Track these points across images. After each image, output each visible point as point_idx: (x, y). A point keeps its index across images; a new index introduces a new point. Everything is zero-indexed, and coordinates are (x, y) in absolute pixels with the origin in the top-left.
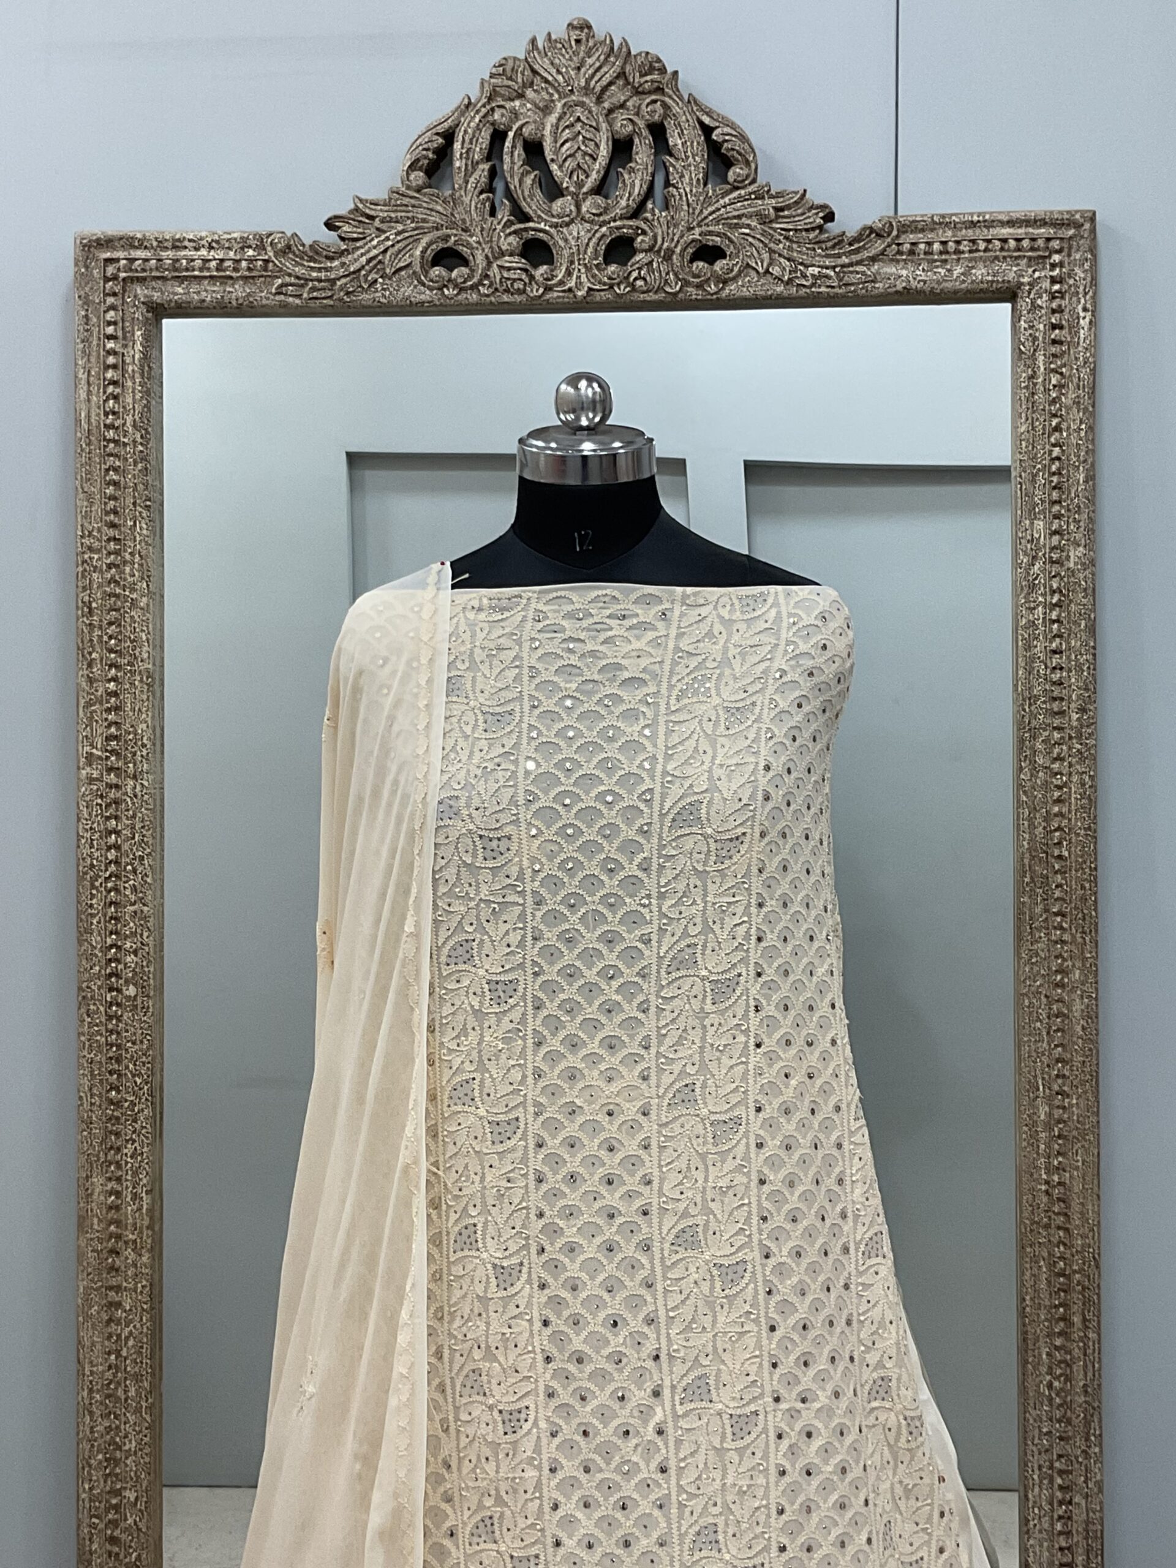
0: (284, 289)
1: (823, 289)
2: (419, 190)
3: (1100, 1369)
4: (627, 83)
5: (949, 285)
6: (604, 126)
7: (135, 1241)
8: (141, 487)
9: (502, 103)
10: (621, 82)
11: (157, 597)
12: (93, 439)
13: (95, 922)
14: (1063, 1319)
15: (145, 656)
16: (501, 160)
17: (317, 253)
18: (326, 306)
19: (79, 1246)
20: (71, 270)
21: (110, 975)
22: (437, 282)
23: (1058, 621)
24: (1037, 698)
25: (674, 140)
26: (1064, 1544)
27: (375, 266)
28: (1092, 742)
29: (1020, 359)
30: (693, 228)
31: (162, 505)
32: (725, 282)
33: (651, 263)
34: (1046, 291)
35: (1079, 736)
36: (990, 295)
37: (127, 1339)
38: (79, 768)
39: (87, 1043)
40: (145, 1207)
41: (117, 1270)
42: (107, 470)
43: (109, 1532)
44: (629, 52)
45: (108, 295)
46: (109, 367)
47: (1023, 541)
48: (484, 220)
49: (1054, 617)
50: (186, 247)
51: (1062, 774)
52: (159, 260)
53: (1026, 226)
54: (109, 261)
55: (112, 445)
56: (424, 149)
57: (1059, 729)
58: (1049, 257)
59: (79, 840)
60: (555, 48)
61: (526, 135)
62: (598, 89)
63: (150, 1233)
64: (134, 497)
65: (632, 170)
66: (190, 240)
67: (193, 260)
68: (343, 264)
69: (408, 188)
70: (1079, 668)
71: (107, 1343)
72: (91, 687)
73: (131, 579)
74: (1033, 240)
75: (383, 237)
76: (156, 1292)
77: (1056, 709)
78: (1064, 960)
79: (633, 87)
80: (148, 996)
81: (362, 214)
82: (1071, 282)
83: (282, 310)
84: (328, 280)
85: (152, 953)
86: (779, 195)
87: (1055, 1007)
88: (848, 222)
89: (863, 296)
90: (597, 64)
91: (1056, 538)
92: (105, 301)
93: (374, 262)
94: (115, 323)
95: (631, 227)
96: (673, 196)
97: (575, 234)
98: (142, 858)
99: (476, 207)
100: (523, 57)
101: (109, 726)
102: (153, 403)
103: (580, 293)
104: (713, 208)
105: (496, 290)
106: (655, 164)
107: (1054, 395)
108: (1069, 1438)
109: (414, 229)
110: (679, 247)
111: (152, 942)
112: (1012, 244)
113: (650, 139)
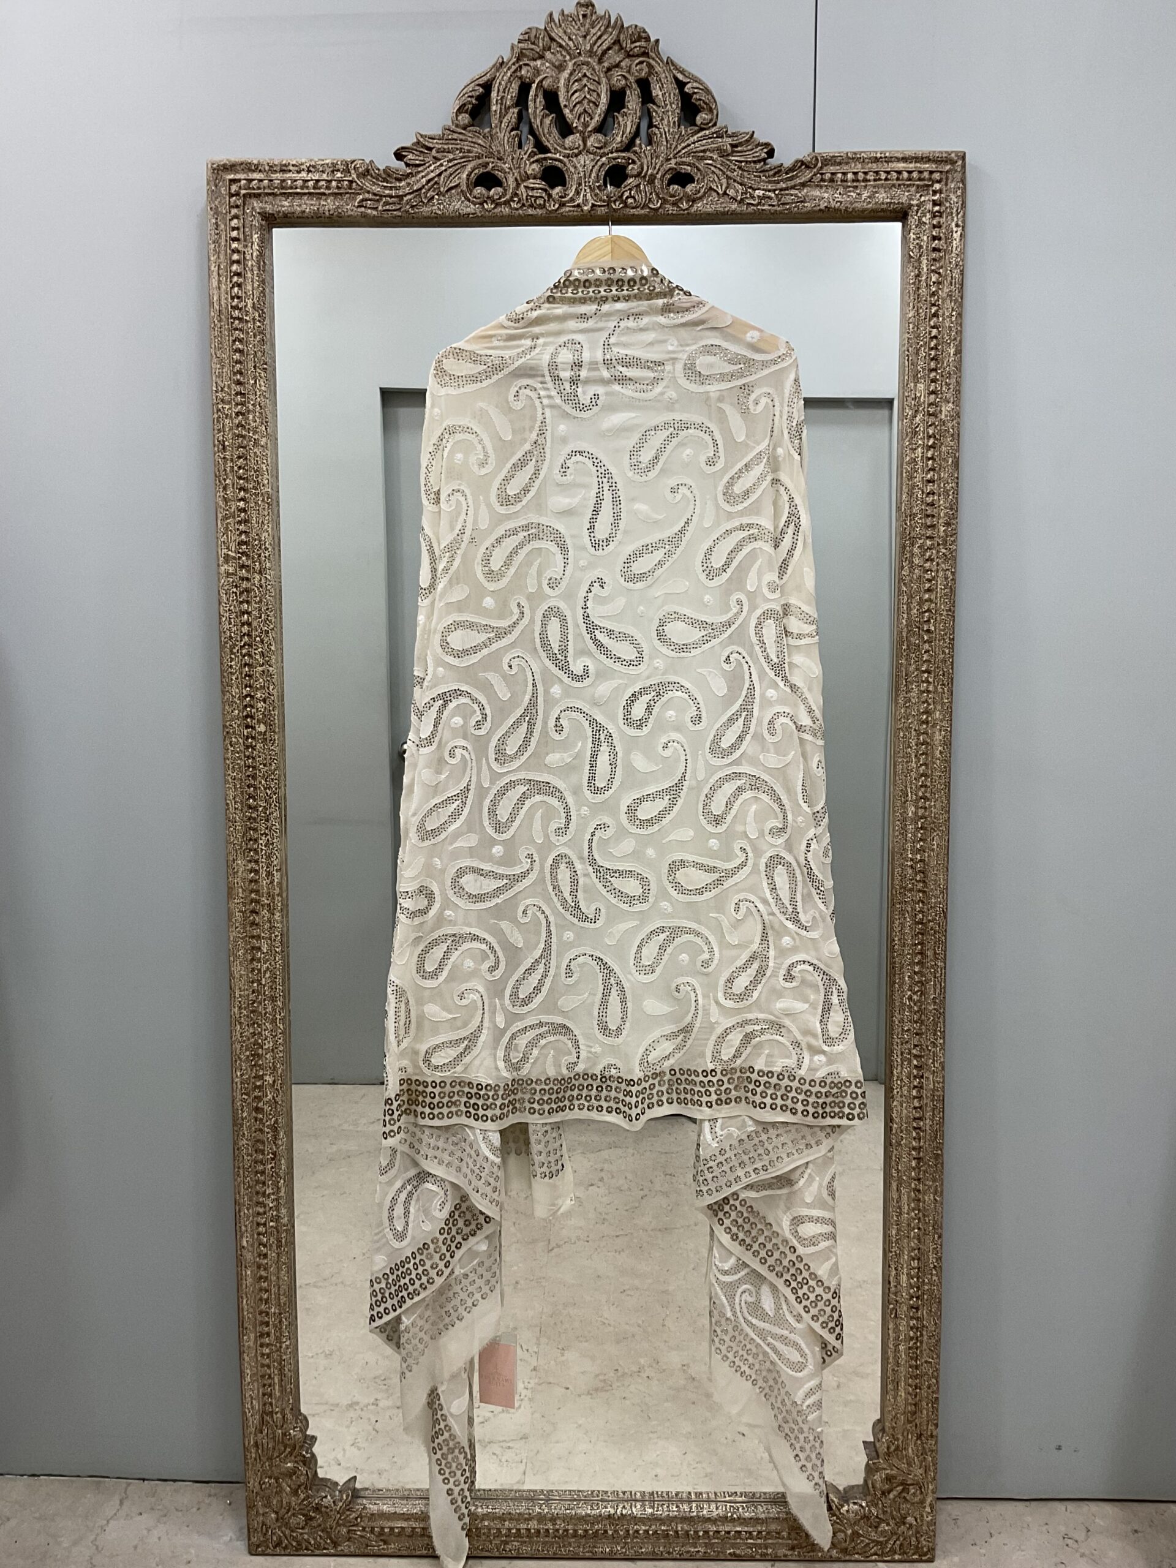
0: (364, 203)
1: (766, 208)
2: (465, 128)
3: (945, 987)
4: (621, 48)
5: (858, 205)
6: (604, 80)
7: (269, 905)
8: (259, 354)
9: (527, 62)
10: (616, 47)
11: (273, 438)
12: (223, 317)
13: (234, 678)
14: (921, 953)
15: (266, 482)
16: (527, 106)
17: (389, 176)
18: (396, 217)
19: (229, 908)
20: (205, 188)
21: (247, 717)
22: (479, 198)
23: (932, 458)
24: (915, 515)
25: (656, 92)
26: (917, 1105)
27: (432, 186)
28: (953, 547)
29: (909, 262)
30: (670, 159)
31: (275, 369)
32: (694, 201)
33: (638, 186)
34: (929, 211)
35: (945, 543)
36: (888, 213)
37: (265, 972)
38: (218, 565)
39: (231, 766)
40: (276, 880)
41: (257, 925)
42: (234, 341)
43: (255, 1105)
44: (623, 25)
45: (233, 207)
46: (234, 262)
47: (909, 399)
48: (515, 153)
49: (929, 455)
50: (290, 171)
51: (931, 571)
52: (271, 180)
53: (916, 162)
54: (233, 181)
55: (237, 322)
56: (469, 97)
57: (931, 538)
58: (932, 185)
59: (220, 619)
60: (568, 20)
61: (546, 86)
62: (599, 52)
63: (280, 899)
64: (255, 362)
65: (625, 114)
66: (293, 165)
67: (296, 181)
68: (409, 184)
69: (457, 126)
71: (250, 975)
72: (226, 505)
73: (253, 424)
74: (920, 172)
75: (438, 164)
76: (285, 940)
77: (929, 524)
78: (929, 704)
79: (626, 51)
80: (274, 732)
81: (422, 146)
82: (948, 205)
83: (363, 220)
84: (397, 196)
85: (276, 701)
86: (734, 135)
87: (921, 738)
88: (785, 157)
89: (796, 213)
90: (599, 33)
91: (933, 397)
92: (230, 212)
93: (432, 183)
94: (238, 229)
95: (624, 158)
96: (655, 134)
97: (582, 163)
98: (267, 632)
99: (508, 142)
100: (543, 28)
101: (240, 535)
102: (267, 290)
103: (585, 208)
104: (686, 144)
105: (523, 205)
106: (642, 109)
107: (934, 289)
108: (922, 1034)
109: (461, 158)
110: (660, 174)
111: (275, 692)
112: (905, 175)
113: (638, 91)
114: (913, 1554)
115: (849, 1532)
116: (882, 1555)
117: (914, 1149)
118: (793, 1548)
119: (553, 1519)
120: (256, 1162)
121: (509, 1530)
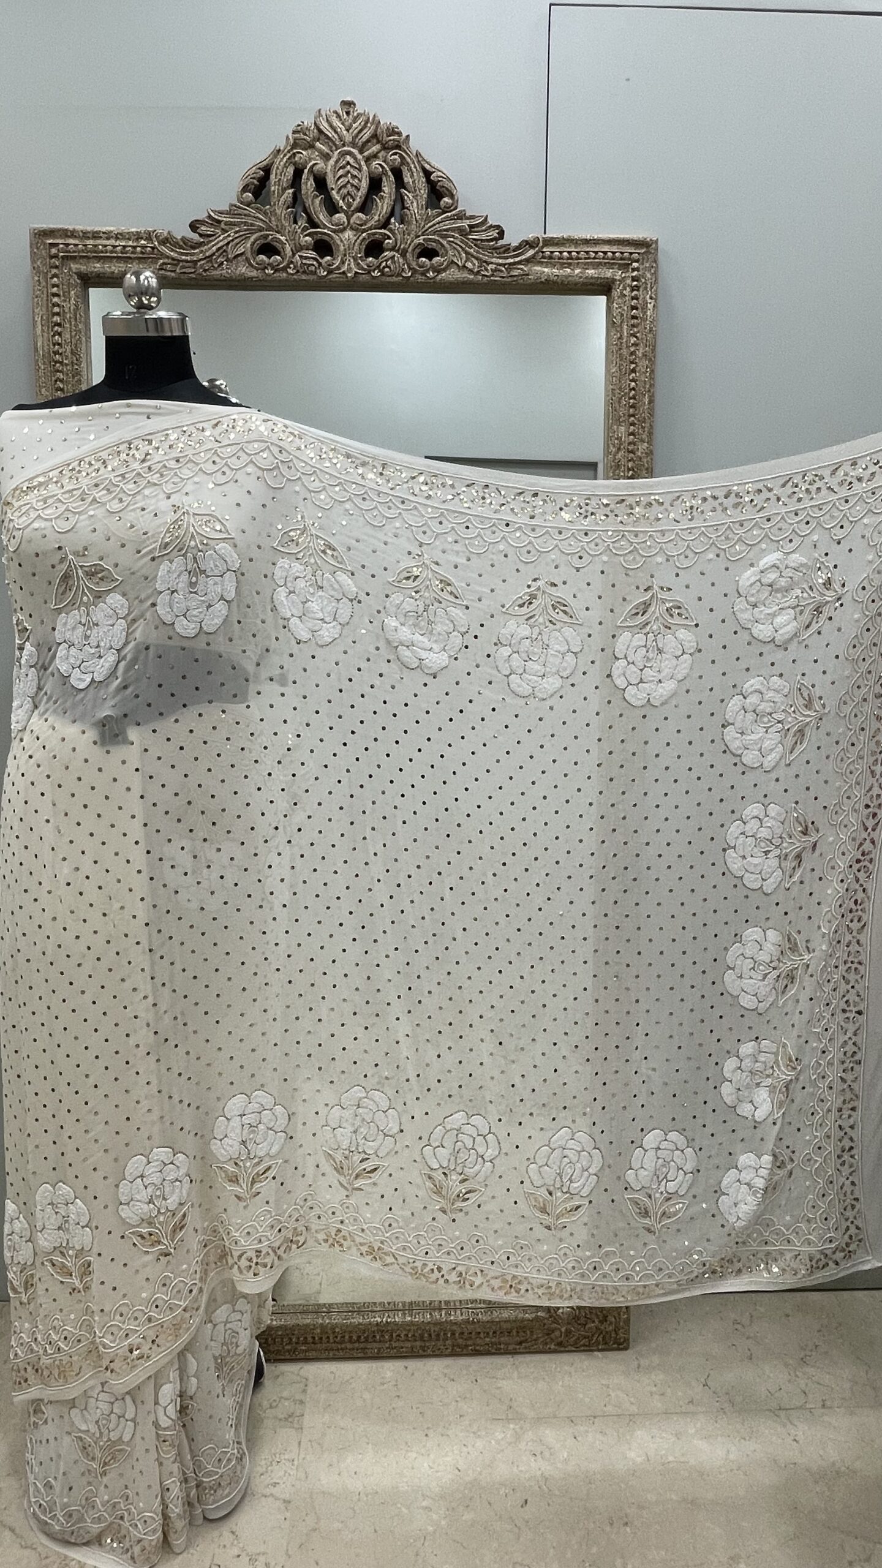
0: (164, 267)
1: (497, 279)
2: (248, 205)
4: (379, 141)
5: (572, 281)
6: (365, 168)
9: (300, 150)
10: (375, 141)
12: (46, 361)
16: (301, 187)
17: (185, 244)
18: (192, 281)
22: (261, 265)
25: (407, 179)
27: (222, 253)
29: (613, 327)
30: (419, 236)
32: (439, 272)
33: (393, 258)
34: (629, 285)
36: (595, 288)
42: (56, 381)
44: (379, 122)
45: (51, 267)
46: (53, 314)
48: (291, 227)
50: (101, 237)
52: (85, 245)
53: (619, 245)
54: (52, 245)
55: (58, 365)
56: (252, 178)
58: (631, 264)
60: (334, 116)
61: (316, 171)
62: (360, 144)
65: (382, 198)
66: (104, 233)
67: (106, 246)
68: (202, 251)
69: (242, 203)
74: (622, 253)
75: (226, 234)
79: (382, 144)
81: (213, 219)
82: (644, 280)
84: (192, 262)
86: (472, 217)
88: (512, 238)
89: (522, 284)
90: (360, 128)
91: (631, 437)
92: (50, 272)
93: (221, 251)
94: (57, 286)
95: (381, 234)
96: (407, 215)
97: (347, 237)
99: (285, 217)
100: (313, 121)
102: (84, 339)
103: (349, 277)
104: (432, 224)
105: (298, 271)
106: (396, 193)
107: (632, 349)
109: (246, 230)
110: (411, 248)
112: (610, 254)
113: (392, 178)
114: (614, 1344)
115: (563, 1330)
116: (589, 1346)
118: (521, 1343)
119: (333, 1327)
121: (298, 1338)
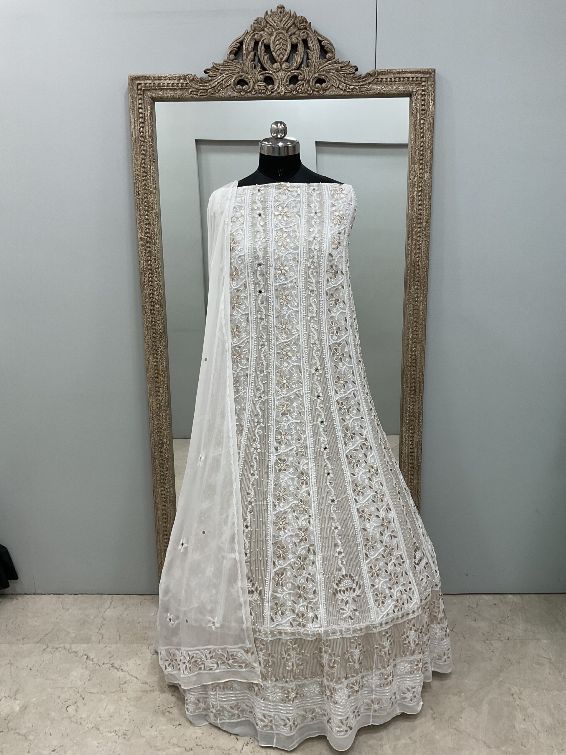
0: (192, 92)
1: (355, 93)
2: (232, 61)
3: (423, 403)
4: (296, 26)
5: (392, 92)
6: (289, 40)
7: (162, 375)
8: (151, 155)
9: (257, 32)
10: (294, 26)
11: (158, 189)
12: (137, 141)
13: (146, 286)
14: (414, 390)
15: (156, 208)
16: (257, 50)
17: (202, 81)
18: (205, 98)
19: (147, 376)
20: (127, 87)
21: (151, 302)
22: (239, 90)
23: (421, 196)
24: (414, 219)
25: (310, 45)
26: (412, 447)
27: (220, 85)
28: (428, 231)
29: (412, 115)
30: (316, 73)
31: (158, 161)
32: (326, 90)
33: (303, 84)
34: (420, 94)
35: (425, 230)
36: (404, 95)
37: (162, 400)
38: (138, 242)
39: (146, 321)
40: (164, 366)
41: (158, 382)
42: (141, 150)
43: (160, 450)
44: (296, 16)
45: (138, 95)
46: (140, 118)
47: (411, 172)
48: (253, 71)
49: (420, 194)
50: (162, 79)
51: (420, 241)
52: (154, 83)
53: (415, 73)
54: (139, 84)
55: (142, 142)
56: (234, 47)
57: (420, 228)
58: (422, 83)
59: (139, 263)
60: (274, 14)
61: (265, 43)
62: (287, 28)
63: (166, 372)
64: (150, 159)
65: (297, 54)
66: (163, 77)
67: (164, 83)
68: (210, 84)
69: (229, 60)
70: (426, 210)
71: (156, 401)
72: (140, 217)
73: (150, 184)
74: (417, 78)
75: (222, 76)
76: (168, 388)
77: (419, 222)
78: (418, 294)
79: (298, 27)
80: (162, 308)
81: (215, 68)
82: (428, 91)
83: (192, 99)
84: (205, 90)
85: (162, 295)
86: (342, 63)
87: (415, 307)
88: (363, 71)
89: (367, 95)
90: (287, 20)
91: (421, 171)
92: (138, 97)
94: (141, 104)
95: (297, 73)
96: (310, 63)
97: (280, 75)
98: (158, 268)
99: (250, 66)
100: (264, 17)
101: (146, 229)
102: (154, 129)
103: (282, 94)
104: (322, 67)
105: (257, 93)
106: (304, 52)
107: (422, 126)
108: (414, 421)
109: (231, 73)
110: (312, 79)
111: (162, 292)
112: (411, 79)
113: (303, 44)
117: (410, 463)
120: (160, 471)
